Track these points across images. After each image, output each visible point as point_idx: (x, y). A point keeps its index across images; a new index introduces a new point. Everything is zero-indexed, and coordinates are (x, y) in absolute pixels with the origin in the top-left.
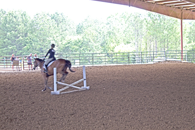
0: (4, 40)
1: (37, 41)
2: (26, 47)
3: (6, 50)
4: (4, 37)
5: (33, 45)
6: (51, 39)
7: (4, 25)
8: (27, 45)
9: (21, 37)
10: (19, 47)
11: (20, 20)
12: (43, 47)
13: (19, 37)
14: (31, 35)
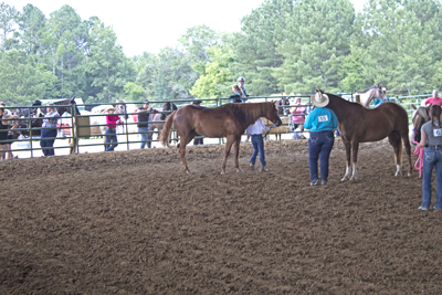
0: (296, 65)
1: (374, 66)
2: (346, 79)
3: (298, 87)
4: (294, 57)
5: (364, 73)
6: (408, 58)
7: (294, 28)
8: (350, 74)
9: (334, 55)
10: (330, 80)
11: (331, 15)
12: (388, 79)
13: (330, 54)
14: (360, 50)
